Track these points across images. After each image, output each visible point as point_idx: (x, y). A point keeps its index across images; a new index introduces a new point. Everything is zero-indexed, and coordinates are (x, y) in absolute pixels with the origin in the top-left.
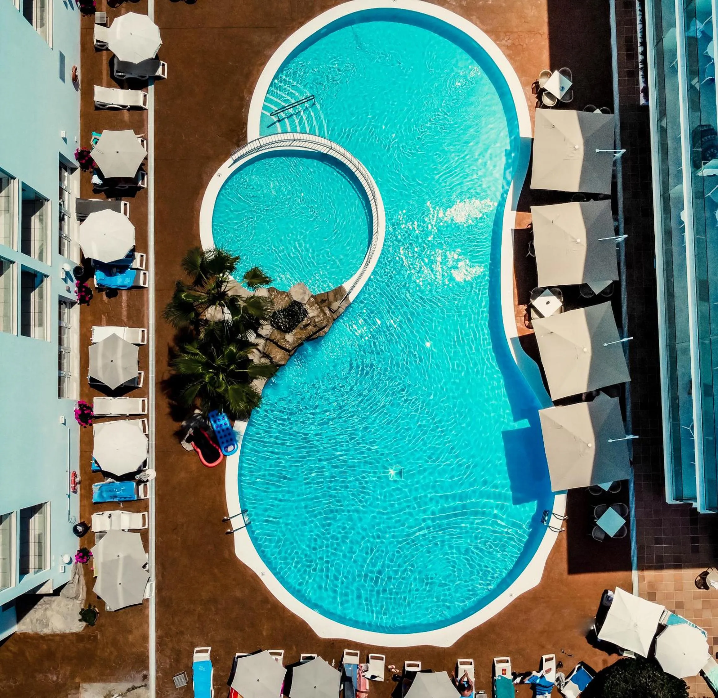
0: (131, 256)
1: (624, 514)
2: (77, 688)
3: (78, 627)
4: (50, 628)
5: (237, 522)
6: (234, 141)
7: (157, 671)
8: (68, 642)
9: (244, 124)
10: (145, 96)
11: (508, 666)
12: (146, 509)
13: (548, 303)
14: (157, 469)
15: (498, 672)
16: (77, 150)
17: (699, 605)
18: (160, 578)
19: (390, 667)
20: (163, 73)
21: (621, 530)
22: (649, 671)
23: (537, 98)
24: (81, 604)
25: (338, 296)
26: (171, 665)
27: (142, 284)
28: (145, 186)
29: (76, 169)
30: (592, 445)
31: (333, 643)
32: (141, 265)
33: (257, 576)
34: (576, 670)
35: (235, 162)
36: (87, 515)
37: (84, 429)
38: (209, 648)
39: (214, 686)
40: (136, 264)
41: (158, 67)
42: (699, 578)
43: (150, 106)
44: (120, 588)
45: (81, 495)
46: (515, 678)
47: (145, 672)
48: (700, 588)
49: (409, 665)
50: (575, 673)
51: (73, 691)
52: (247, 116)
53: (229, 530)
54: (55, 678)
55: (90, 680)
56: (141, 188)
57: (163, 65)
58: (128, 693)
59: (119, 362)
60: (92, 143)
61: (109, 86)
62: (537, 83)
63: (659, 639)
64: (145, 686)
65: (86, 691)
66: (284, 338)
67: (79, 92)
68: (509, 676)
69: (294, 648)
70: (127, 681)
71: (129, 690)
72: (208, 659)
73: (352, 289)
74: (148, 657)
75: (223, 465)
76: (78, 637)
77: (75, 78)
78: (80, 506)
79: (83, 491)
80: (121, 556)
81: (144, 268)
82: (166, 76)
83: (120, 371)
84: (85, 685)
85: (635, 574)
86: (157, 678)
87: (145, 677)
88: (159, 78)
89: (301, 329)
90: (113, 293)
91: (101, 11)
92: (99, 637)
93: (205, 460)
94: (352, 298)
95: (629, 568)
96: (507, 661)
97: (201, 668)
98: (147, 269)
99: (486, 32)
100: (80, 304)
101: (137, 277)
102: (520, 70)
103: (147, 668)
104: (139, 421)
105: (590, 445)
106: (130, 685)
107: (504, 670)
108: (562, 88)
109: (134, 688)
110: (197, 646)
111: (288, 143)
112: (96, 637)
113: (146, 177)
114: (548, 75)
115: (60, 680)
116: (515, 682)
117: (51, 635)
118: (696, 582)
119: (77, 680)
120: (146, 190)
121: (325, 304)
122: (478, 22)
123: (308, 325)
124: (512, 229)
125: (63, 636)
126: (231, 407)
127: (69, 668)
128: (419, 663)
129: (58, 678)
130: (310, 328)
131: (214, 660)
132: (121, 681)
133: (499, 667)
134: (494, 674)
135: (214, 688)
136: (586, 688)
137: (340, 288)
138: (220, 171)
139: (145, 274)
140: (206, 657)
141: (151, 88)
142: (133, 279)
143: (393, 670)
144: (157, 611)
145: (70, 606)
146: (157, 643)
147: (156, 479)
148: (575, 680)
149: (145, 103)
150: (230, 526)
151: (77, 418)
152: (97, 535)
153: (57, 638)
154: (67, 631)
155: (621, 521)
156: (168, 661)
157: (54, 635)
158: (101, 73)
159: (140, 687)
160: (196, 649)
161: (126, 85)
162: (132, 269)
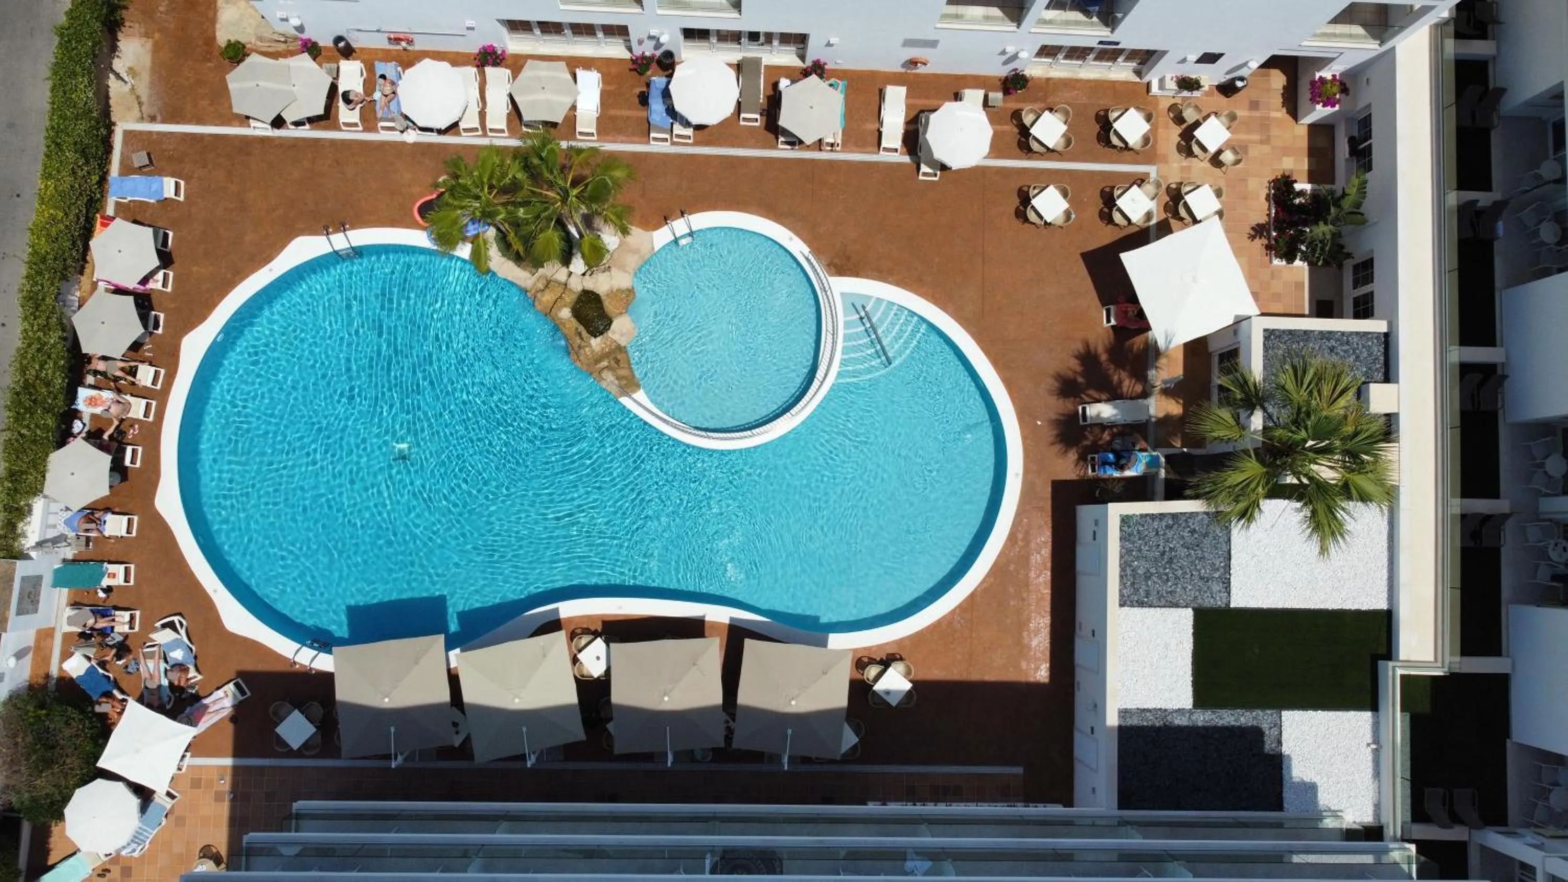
0: (686, 123)
1: (306, 749)
2: (147, 35)
3: (223, 37)
4: (224, 5)
5: (340, 241)
6: (836, 261)
7: (159, 133)
8: (205, 27)
9: (856, 274)
10: (896, 150)
11: (119, 581)
12: (367, 129)
13: (598, 658)
14: (416, 144)
15: (112, 568)
16: (825, 64)
17: (178, 848)
18: (276, 143)
19: (137, 426)
20: (925, 174)
21: (284, 744)
22: (82, 769)
23: (882, 659)
24: (251, 43)
25: (624, 382)
26: (166, 150)
27: (652, 135)
28: (780, 146)
29: (804, 61)
30: (387, 703)
31: (174, 355)
32: (678, 136)
33: (269, 262)
34: (106, 674)
35: (807, 259)
36: (363, 57)
37: (472, 58)
38: (182, 198)
39: (134, 201)
40: (678, 129)
41: (931, 167)
42: (214, 850)
43: (883, 157)
44: (253, 84)
45: (389, 50)
46: (104, 590)
47: (159, 118)
48: (201, 851)
49: (134, 452)
50: (101, 671)
51: (143, 30)
52: (867, 277)
53: (331, 230)
54: (162, 9)
55: (156, 49)
56: (777, 139)
57: (936, 175)
58: (134, 97)
59: (541, 96)
60: (832, 81)
61: (909, 107)
62: (901, 659)
63: (120, 785)
64: (142, 118)
65: (142, 46)
66: (565, 306)
67: (903, 70)
68: (106, 582)
69: (173, 306)
70: (150, 96)
71: (138, 97)
72: (166, 195)
73: (635, 401)
74: (178, 123)
75: (413, 225)
76: (211, 39)
77: (913, 63)
78: (376, 49)
79: (395, 53)
80: (295, 89)
81: (675, 140)
82: (921, 177)
83: (531, 98)
84: (149, 44)
85: (228, 762)
86: (150, 133)
87: (153, 119)
88: (918, 169)
89: (577, 329)
90: (644, 100)
91: (1004, 101)
92: (209, 64)
93: (423, 204)
94: (624, 400)
95: (236, 754)
96: (126, 581)
97: (155, 186)
98: (673, 143)
99: (972, 595)
100: (632, 60)
101: (661, 130)
102: (918, 638)
103: (164, 121)
104: (476, 124)
105: (387, 700)
106: (144, 99)
107: (114, 576)
108: (888, 693)
109: (140, 104)
110: (187, 183)
111: (830, 329)
112: (209, 60)
113: (789, 147)
114: (907, 674)
115: (159, 14)
116: (99, 591)
117: (215, 6)
118: (209, 846)
119: (157, 36)
120: (775, 147)
121: (613, 362)
122: (985, 585)
123: (582, 339)
124: (704, 617)
125: (213, 21)
126: (432, 212)
127: (172, 26)
128: (138, 465)
129: (161, 13)
130: (579, 341)
131: (165, 203)
132: (150, 88)
133: (119, 569)
134: (110, 562)
135: (130, 201)
136: (79, 686)
137: (638, 386)
138: (796, 239)
139: (666, 140)
140: (169, 192)
141: (906, 159)
142: (660, 124)
143: (132, 431)
144: (236, 137)
145: (248, 30)
146: (195, 134)
147: (404, 144)
148: (91, 671)
149: (885, 149)
150: (336, 231)
151: (484, 47)
152: (334, 66)
153: (211, 13)
154: (218, 26)
155: (295, 744)
156: (171, 147)
157: (215, 11)
158: (927, 97)
159: (141, 111)
160: (182, 183)
161: (912, 127)
162: (672, 124)
